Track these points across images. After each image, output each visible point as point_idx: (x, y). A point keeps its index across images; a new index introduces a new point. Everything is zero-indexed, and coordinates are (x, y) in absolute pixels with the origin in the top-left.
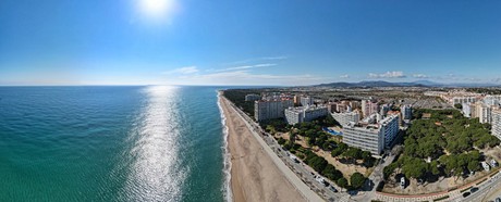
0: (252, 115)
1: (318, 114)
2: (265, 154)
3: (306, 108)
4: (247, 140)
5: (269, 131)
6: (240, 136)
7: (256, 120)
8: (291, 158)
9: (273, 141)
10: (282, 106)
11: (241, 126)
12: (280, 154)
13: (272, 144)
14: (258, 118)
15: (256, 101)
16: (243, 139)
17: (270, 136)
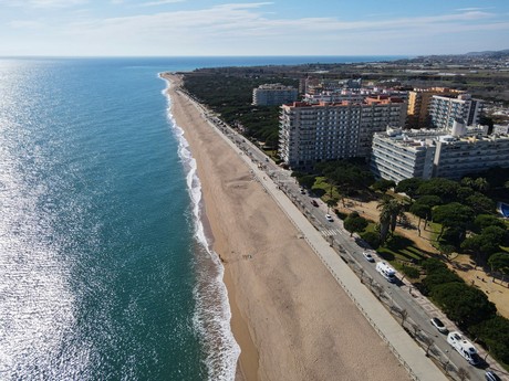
0: (272, 146)
1: (492, 159)
3: (448, 133)
4: (259, 215)
5: (319, 193)
6: (239, 204)
7: (283, 161)
8: (379, 270)
9: (332, 221)
10: (366, 124)
11: (242, 179)
12: (348, 255)
13: (328, 228)
14: (290, 155)
15: (284, 106)
16: (248, 214)
17: (324, 206)
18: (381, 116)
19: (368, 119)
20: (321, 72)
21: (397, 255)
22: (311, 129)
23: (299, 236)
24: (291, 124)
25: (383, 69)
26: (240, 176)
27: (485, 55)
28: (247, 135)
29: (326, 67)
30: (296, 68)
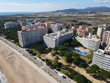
2: (40, 76)
4: (21, 67)
5: (35, 54)
6: (13, 64)
7: (21, 46)
8: (60, 76)
9: (42, 63)
10: (40, 33)
11: (11, 54)
12: (51, 73)
13: (42, 65)
14: (23, 44)
15: (18, 32)
16: (17, 68)
17: (38, 58)
18: (43, 31)
19: (40, 32)
20: (20, 17)
21: (61, 69)
22: (28, 37)
23: (36, 71)
24: (22, 36)
25: (34, 15)
26: (10, 54)
27: (51, 12)
28: (7, 38)
29: (21, 15)
30: (13, 15)
